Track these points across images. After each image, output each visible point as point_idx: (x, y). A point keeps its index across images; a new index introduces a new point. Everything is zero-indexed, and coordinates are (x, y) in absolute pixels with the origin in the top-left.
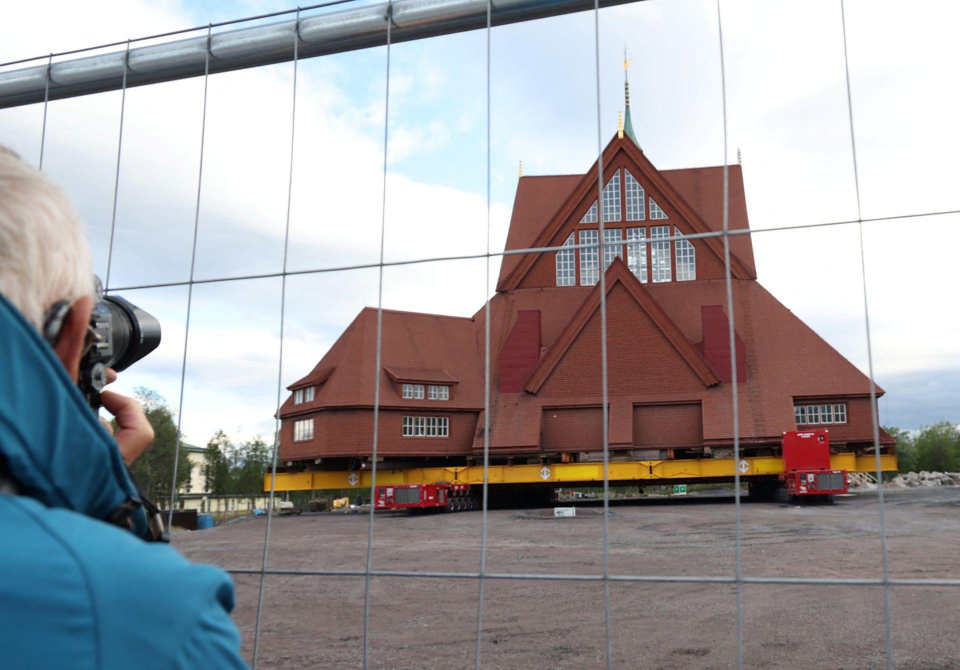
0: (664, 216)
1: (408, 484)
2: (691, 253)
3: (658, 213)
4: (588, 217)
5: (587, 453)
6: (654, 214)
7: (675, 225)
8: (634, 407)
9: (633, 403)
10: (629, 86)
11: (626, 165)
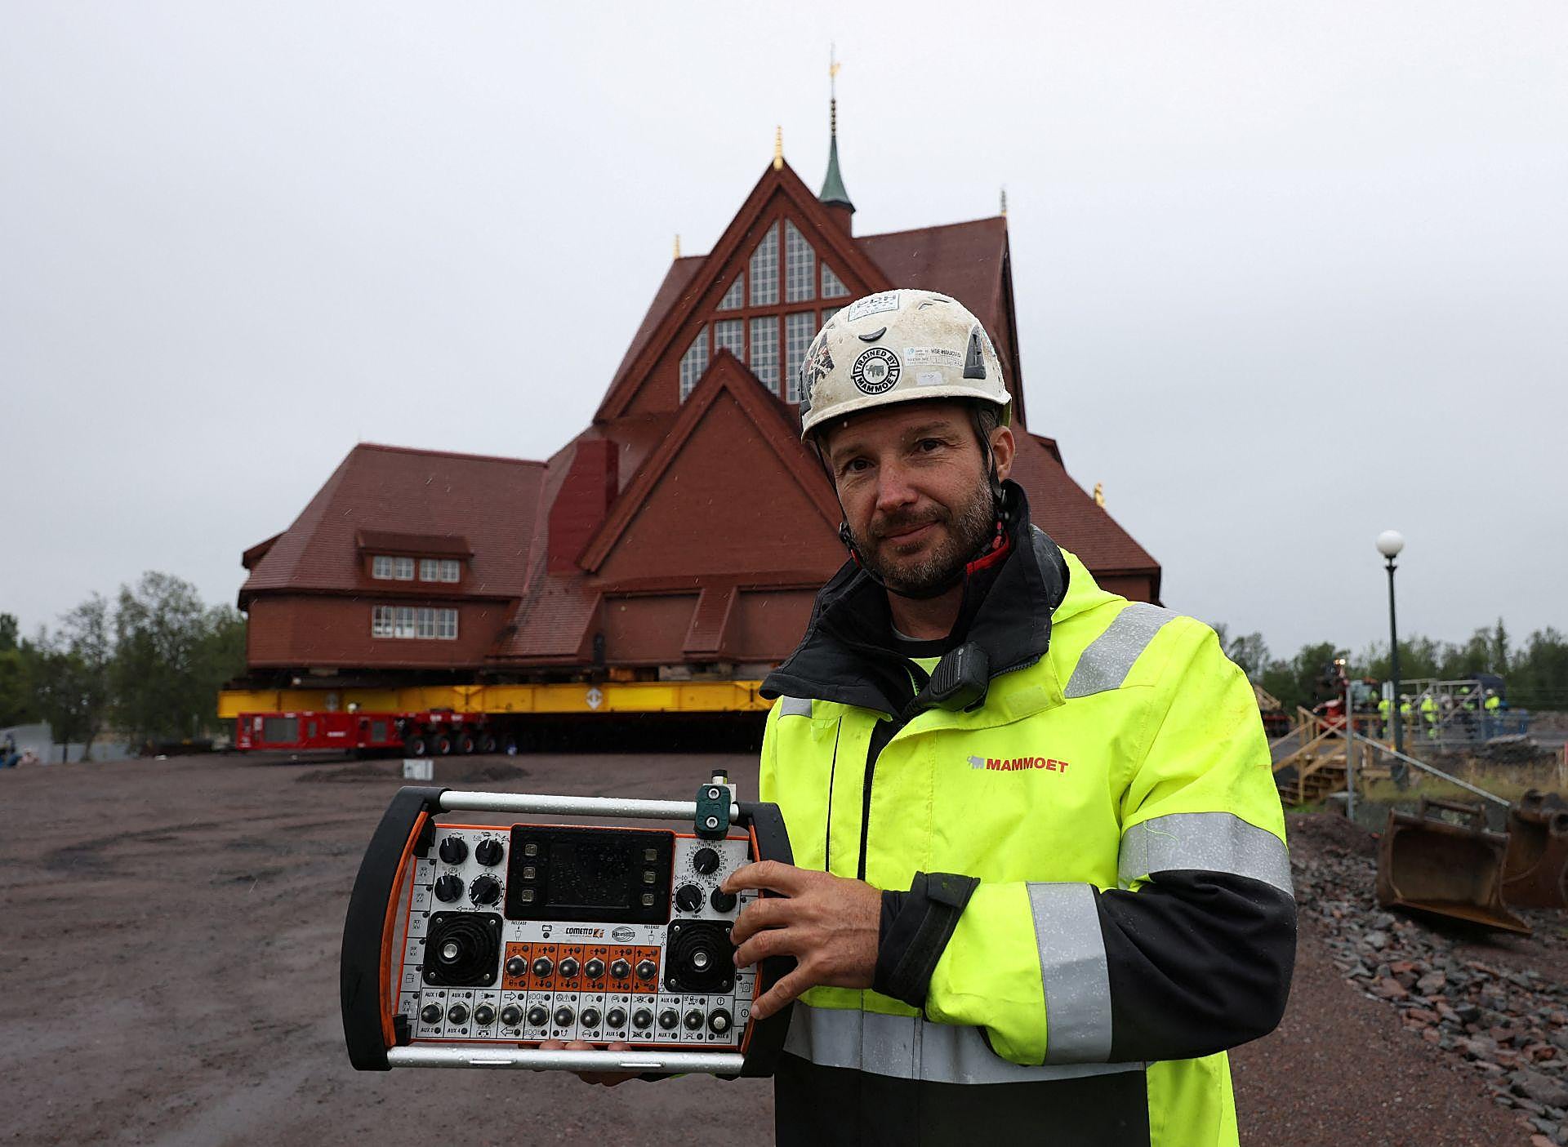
0: (843, 292)
1: (282, 711)
3: (834, 286)
4: (730, 300)
5: (670, 667)
6: (828, 290)
9: (739, 587)
10: (838, 105)
11: (788, 214)
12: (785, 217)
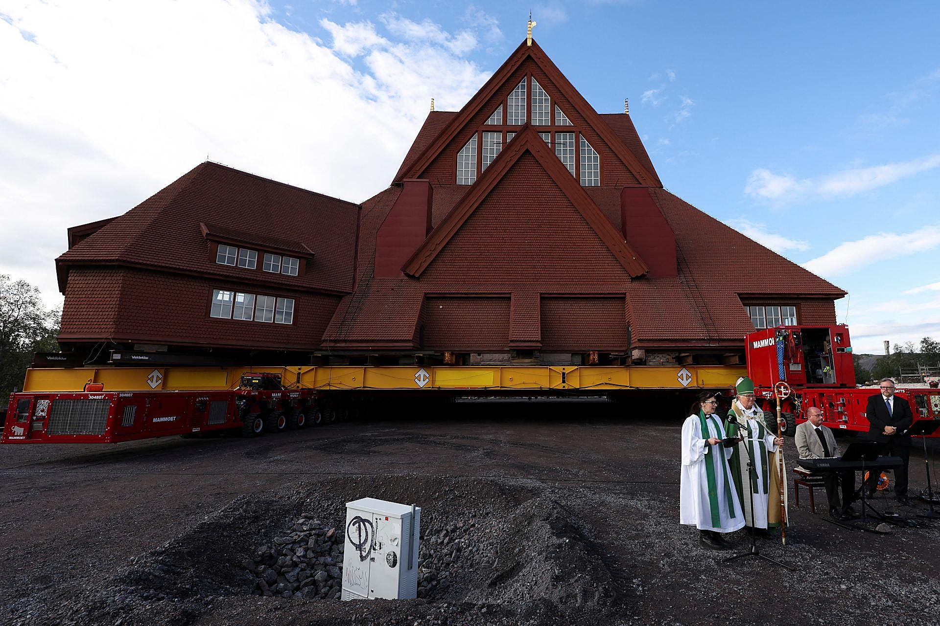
0: (568, 122)
2: (595, 160)
3: (563, 119)
4: (493, 120)
5: (480, 355)
6: (559, 121)
7: (580, 132)
8: (542, 298)
9: (541, 294)
11: (534, 73)
12: (532, 75)
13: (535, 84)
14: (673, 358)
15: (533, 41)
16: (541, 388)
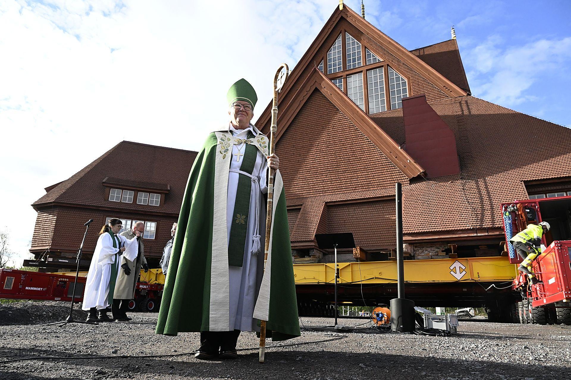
3: (373, 59)
6: (369, 61)
8: (325, 206)
9: (325, 203)
11: (346, 30)
12: (345, 31)
13: (348, 36)
14: (443, 251)
15: (344, 6)
16: (319, 282)
